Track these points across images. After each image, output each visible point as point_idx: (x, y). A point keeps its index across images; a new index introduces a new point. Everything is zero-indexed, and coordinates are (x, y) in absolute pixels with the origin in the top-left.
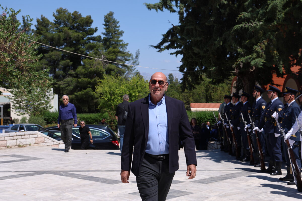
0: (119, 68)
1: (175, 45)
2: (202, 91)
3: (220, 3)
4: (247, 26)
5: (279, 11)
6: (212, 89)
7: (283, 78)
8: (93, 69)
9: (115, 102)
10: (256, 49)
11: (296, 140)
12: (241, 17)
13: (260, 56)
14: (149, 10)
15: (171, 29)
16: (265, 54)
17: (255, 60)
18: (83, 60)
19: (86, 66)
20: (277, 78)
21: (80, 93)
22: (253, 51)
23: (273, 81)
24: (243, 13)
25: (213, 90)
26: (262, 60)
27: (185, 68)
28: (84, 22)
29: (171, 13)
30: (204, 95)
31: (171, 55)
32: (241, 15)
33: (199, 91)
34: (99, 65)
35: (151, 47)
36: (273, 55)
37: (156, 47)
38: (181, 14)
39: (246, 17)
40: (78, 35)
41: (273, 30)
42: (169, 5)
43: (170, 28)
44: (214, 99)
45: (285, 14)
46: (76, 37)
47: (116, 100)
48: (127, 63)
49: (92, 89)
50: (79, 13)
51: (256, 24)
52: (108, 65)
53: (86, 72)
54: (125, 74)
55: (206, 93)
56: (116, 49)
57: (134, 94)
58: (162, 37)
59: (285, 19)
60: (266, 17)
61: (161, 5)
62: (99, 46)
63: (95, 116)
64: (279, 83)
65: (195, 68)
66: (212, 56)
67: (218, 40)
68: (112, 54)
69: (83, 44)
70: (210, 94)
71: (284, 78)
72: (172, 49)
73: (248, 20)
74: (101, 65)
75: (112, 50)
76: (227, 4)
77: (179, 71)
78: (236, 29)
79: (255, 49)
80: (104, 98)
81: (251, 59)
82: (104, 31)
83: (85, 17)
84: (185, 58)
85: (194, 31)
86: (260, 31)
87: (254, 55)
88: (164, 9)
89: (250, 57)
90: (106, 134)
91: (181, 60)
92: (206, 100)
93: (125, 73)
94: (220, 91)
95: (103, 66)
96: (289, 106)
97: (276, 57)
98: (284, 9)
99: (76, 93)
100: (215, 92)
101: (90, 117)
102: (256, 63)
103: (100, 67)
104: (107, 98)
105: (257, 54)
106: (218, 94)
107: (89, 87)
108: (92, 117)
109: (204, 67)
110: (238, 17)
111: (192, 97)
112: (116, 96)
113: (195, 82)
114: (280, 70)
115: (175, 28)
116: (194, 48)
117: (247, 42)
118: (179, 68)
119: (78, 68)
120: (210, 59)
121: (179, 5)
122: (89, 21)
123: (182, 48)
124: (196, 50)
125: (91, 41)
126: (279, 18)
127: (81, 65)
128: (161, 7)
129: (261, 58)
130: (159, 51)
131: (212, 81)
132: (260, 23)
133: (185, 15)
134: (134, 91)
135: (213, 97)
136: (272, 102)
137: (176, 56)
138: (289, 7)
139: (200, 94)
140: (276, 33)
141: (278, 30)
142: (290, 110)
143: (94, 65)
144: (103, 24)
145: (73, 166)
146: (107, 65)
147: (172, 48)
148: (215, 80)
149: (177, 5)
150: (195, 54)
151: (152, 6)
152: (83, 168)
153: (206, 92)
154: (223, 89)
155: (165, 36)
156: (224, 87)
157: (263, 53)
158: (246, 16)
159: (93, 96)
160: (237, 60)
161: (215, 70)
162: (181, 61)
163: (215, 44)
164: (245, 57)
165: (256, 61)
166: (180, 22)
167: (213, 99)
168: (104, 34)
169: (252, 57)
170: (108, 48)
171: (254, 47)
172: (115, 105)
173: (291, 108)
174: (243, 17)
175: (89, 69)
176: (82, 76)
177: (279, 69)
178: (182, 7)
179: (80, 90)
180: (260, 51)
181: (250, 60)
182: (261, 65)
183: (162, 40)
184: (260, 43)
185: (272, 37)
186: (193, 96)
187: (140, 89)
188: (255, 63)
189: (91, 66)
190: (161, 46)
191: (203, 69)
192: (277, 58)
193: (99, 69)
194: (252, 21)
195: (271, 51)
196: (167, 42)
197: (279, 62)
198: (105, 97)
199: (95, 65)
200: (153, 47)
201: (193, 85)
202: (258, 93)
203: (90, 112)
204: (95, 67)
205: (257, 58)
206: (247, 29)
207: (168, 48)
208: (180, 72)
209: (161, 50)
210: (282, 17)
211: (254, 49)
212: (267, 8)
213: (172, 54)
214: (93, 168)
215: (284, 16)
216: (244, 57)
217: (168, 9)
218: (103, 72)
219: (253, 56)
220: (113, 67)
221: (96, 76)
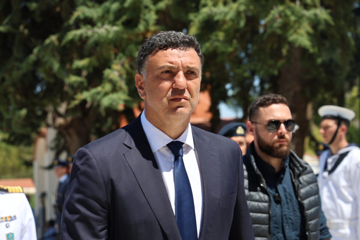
4: (90, 33)
10: (111, 76)
12: (79, 16)
13: (118, 89)
16: (126, 84)
17: (109, 97)
22: (105, 79)
26: (123, 97)
32: (77, 11)
51: (106, 29)
60: (126, 17)
78: (71, 39)
79: (108, 76)
81: (102, 94)
87: (107, 87)
89: (99, 91)
105: (112, 84)
110: (73, 15)
126: (146, 21)
129: (119, 92)
132: (115, 28)
157: (122, 84)
158: (87, 15)
164: (90, 91)
165: (111, 99)
171: (104, 72)
174: (82, 17)
180: (118, 79)
182: (122, 106)
184: (117, 65)
188: (109, 102)
194: (99, 25)
205: (113, 92)
210: (153, 19)
211: (105, 75)
215: (155, 17)
216: (87, 89)
219: (105, 89)
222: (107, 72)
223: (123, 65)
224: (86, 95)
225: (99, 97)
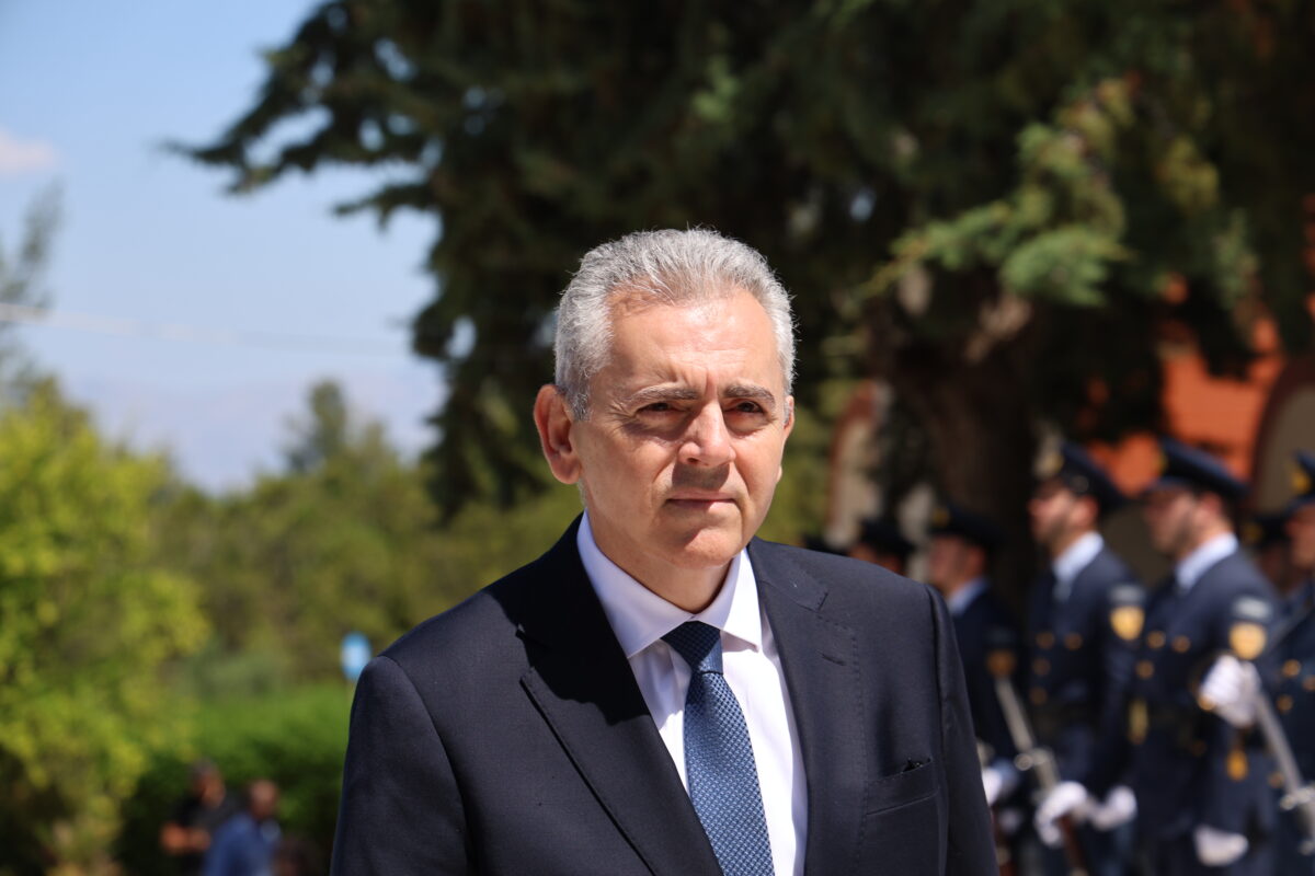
7: (1249, 390)
10: (1046, 158)
13: (1079, 210)
16: (1114, 189)
17: (1040, 245)
22: (1022, 169)
23: (1171, 415)
26: (1099, 245)
27: (458, 324)
36: (1176, 200)
37: (210, 156)
64: (1217, 434)
71: (1256, 384)
72: (341, 169)
79: (1036, 155)
81: (1008, 233)
84: (458, 241)
85: (524, 22)
87: (1030, 204)
89: (995, 222)
91: (423, 261)
102: (1044, 264)
105: (1051, 193)
116: (526, 160)
118: (411, 324)
123: (431, 158)
124: (543, 172)
129: (1084, 222)
130: (234, 190)
137: (383, 224)
155: (281, 58)
160: (897, 247)
163: (696, 119)
164: (957, 223)
165: (1045, 254)
169: (1015, 220)
171: (1023, 139)
180: (1079, 170)
181: (997, 249)
182: (1094, 286)
183: (255, 99)
184: (1075, 108)
187: (66, 517)
188: (1036, 268)
196: (303, 106)
205: (1053, 226)
207: (302, 157)
208: (421, 353)
209: (252, 179)
211: (1027, 152)
213: (344, 210)
219: (1022, 212)
222: (1034, 137)
223: (1102, 108)
224: (941, 239)
225: (993, 250)
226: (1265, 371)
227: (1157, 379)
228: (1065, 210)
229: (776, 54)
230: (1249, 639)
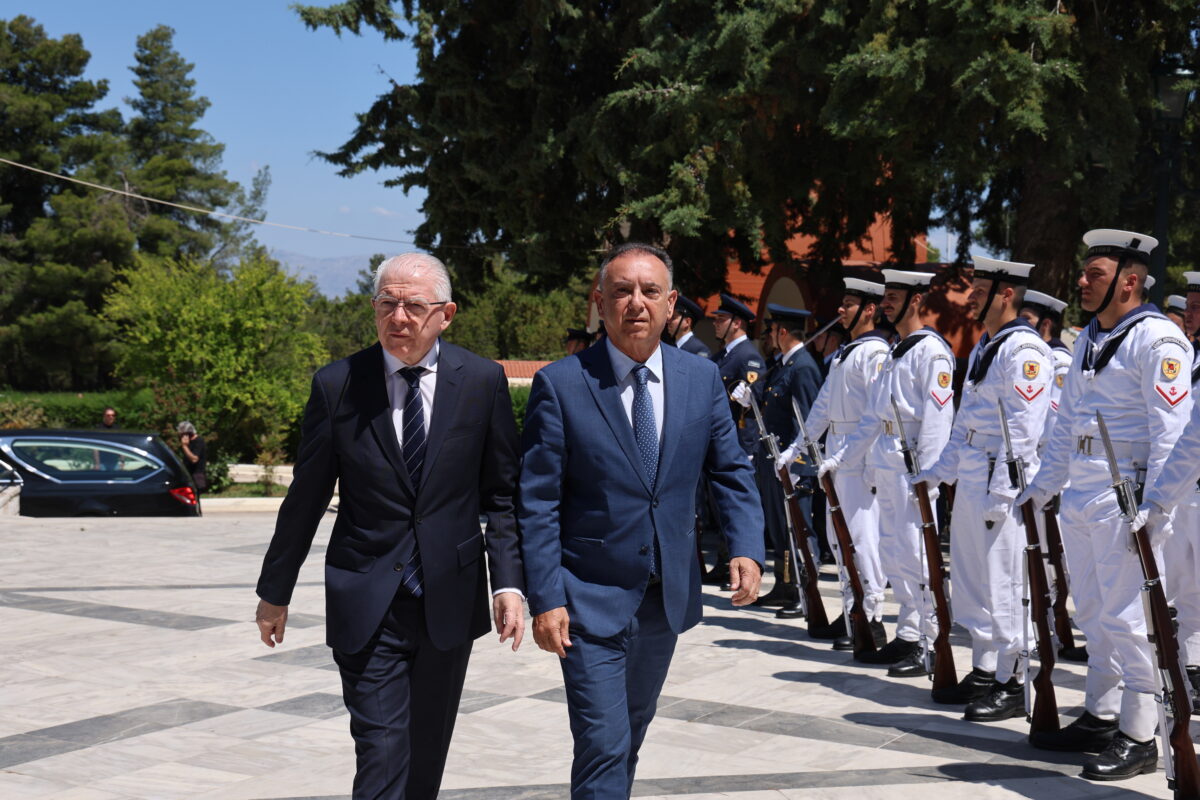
0: (189, 229)
1: (402, 154)
2: (486, 318)
3: (558, 15)
4: (649, 95)
5: (754, 50)
6: (519, 313)
7: (759, 277)
8: (91, 231)
9: (178, 352)
10: (680, 176)
11: (803, 474)
12: (631, 64)
13: (692, 199)
14: (311, 28)
15: (385, 98)
16: (707, 190)
17: (676, 212)
18: (53, 197)
19: (64, 219)
20: (742, 274)
21: (40, 316)
22: (670, 180)
23: (728, 285)
24: (638, 50)
25: (524, 314)
26: (699, 213)
27: (435, 234)
28: (54, 58)
29: (389, 40)
30: (491, 333)
31: (388, 189)
32: (629, 57)
33: (475, 320)
34: (113, 218)
35: (317, 158)
36: (732, 196)
37: (334, 159)
38: (423, 45)
39: (648, 67)
40: (36, 107)
41: (734, 111)
42: (383, 15)
43: (384, 93)
44: (525, 345)
45: (773, 61)
46: (26, 113)
47: (183, 345)
48: (217, 214)
49: (86, 304)
50: (35, 25)
51: (678, 89)
52: (147, 219)
53: (65, 241)
54: (212, 252)
55: (498, 327)
56: (176, 163)
57: (249, 324)
58: (356, 124)
59: (771, 79)
60: (713, 68)
61: (354, 11)
62: (114, 149)
63: (102, 401)
64: (747, 294)
65: (470, 236)
66: (528, 193)
67: (551, 139)
68: (163, 180)
69: (55, 139)
70: (513, 328)
71: (763, 275)
72: (389, 167)
73: (652, 76)
74: (122, 219)
75: (164, 165)
76: (580, 19)
77: (414, 246)
78: (614, 105)
79: (676, 174)
80: (138, 334)
81: (664, 206)
82: (135, 94)
83: (59, 39)
84: (436, 198)
85: (468, 108)
86: (691, 116)
87: (673, 194)
88: (363, 25)
89: (659, 201)
90: (150, 464)
91: (421, 207)
92: (497, 350)
93: (212, 247)
94: (548, 320)
95: (127, 220)
96: (784, 361)
97: (741, 203)
98: (768, 45)
99: (23, 319)
100: (531, 324)
101: (84, 407)
102: (677, 220)
103: (116, 226)
104: (149, 335)
105: (681, 190)
106: (541, 331)
107: (76, 299)
108: (89, 404)
109: (500, 232)
110: (621, 63)
111: (450, 339)
112: (184, 330)
113: (469, 285)
114: (753, 246)
115: (400, 93)
116: (467, 167)
117: (648, 149)
118: (415, 233)
119: (33, 225)
120: (522, 205)
121: (415, 14)
122: (73, 56)
123: (427, 163)
124: (473, 172)
125: (85, 131)
126: (752, 75)
127: (43, 214)
128: (351, 19)
129: (694, 204)
130: (343, 174)
131: (528, 280)
132: (694, 88)
133: (437, 50)
134: (250, 312)
135: (521, 340)
136: (728, 351)
137: (406, 191)
138: (785, 37)
139: (477, 328)
140: (744, 122)
141: (748, 112)
142: (786, 377)
143: (94, 217)
144: (133, 69)
145: (35, 571)
146: (143, 217)
147: (392, 165)
148: (536, 277)
149: (408, 16)
150: (471, 187)
151: (320, 14)
152: (76, 578)
153: (498, 323)
154: (557, 312)
155: (365, 119)
156: (559, 307)
157: (701, 189)
158: (647, 62)
159: (92, 330)
160: (618, 210)
161: (537, 243)
162: (421, 211)
163: (539, 154)
164: (643, 201)
165: (678, 215)
166: (419, 76)
167: (522, 347)
168: (136, 105)
169: (667, 201)
170: (149, 158)
171: (672, 168)
172: (178, 362)
173: (789, 369)
174: (637, 66)
175: (75, 230)
176: (49, 256)
177: (752, 243)
178: (426, 25)
179: (41, 309)
180: (693, 181)
181: (659, 212)
182: (697, 229)
183: (354, 136)
184: (693, 156)
185: (729, 135)
186: (453, 335)
187: (271, 307)
188: (674, 221)
189: (83, 221)
190: (352, 155)
191: (497, 238)
192: (745, 205)
193: (112, 231)
194: (667, 80)
195: (727, 184)
196: (374, 140)
197: (750, 220)
198: (142, 334)
199: (100, 218)
200: (323, 159)
201: (463, 293)
202: (684, 322)
203: (78, 386)
204: (99, 225)
205: (682, 204)
206: (649, 107)
207: (374, 162)
208: (419, 246)
209: (351, 170)
210: (763, 70)
211: (673, 173)
212: (716, 37)
213: (389, 184)
214: (113, 579)
215: (767, 67)
216: (639, 198)
217: (378, 27)
218: (129, 245)
219: (670, 198)
220: (166, 224)
221: (101, 258)
222: (677, 165)
223: (704, 157)
224: (635, 207)
226: (766, 270)
227: (724, 271)
228: (687, 198)
229: (571, 128)
230: (753, 377)
